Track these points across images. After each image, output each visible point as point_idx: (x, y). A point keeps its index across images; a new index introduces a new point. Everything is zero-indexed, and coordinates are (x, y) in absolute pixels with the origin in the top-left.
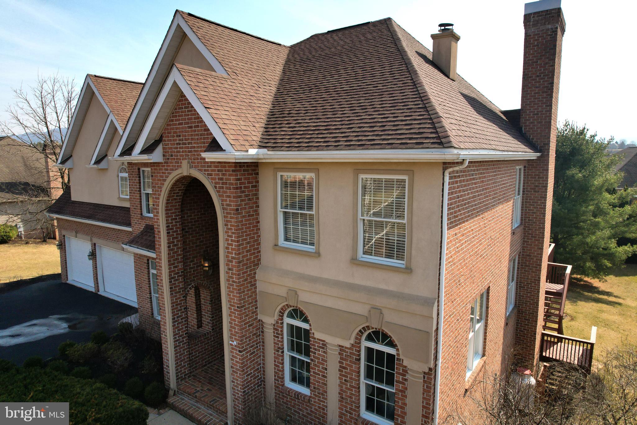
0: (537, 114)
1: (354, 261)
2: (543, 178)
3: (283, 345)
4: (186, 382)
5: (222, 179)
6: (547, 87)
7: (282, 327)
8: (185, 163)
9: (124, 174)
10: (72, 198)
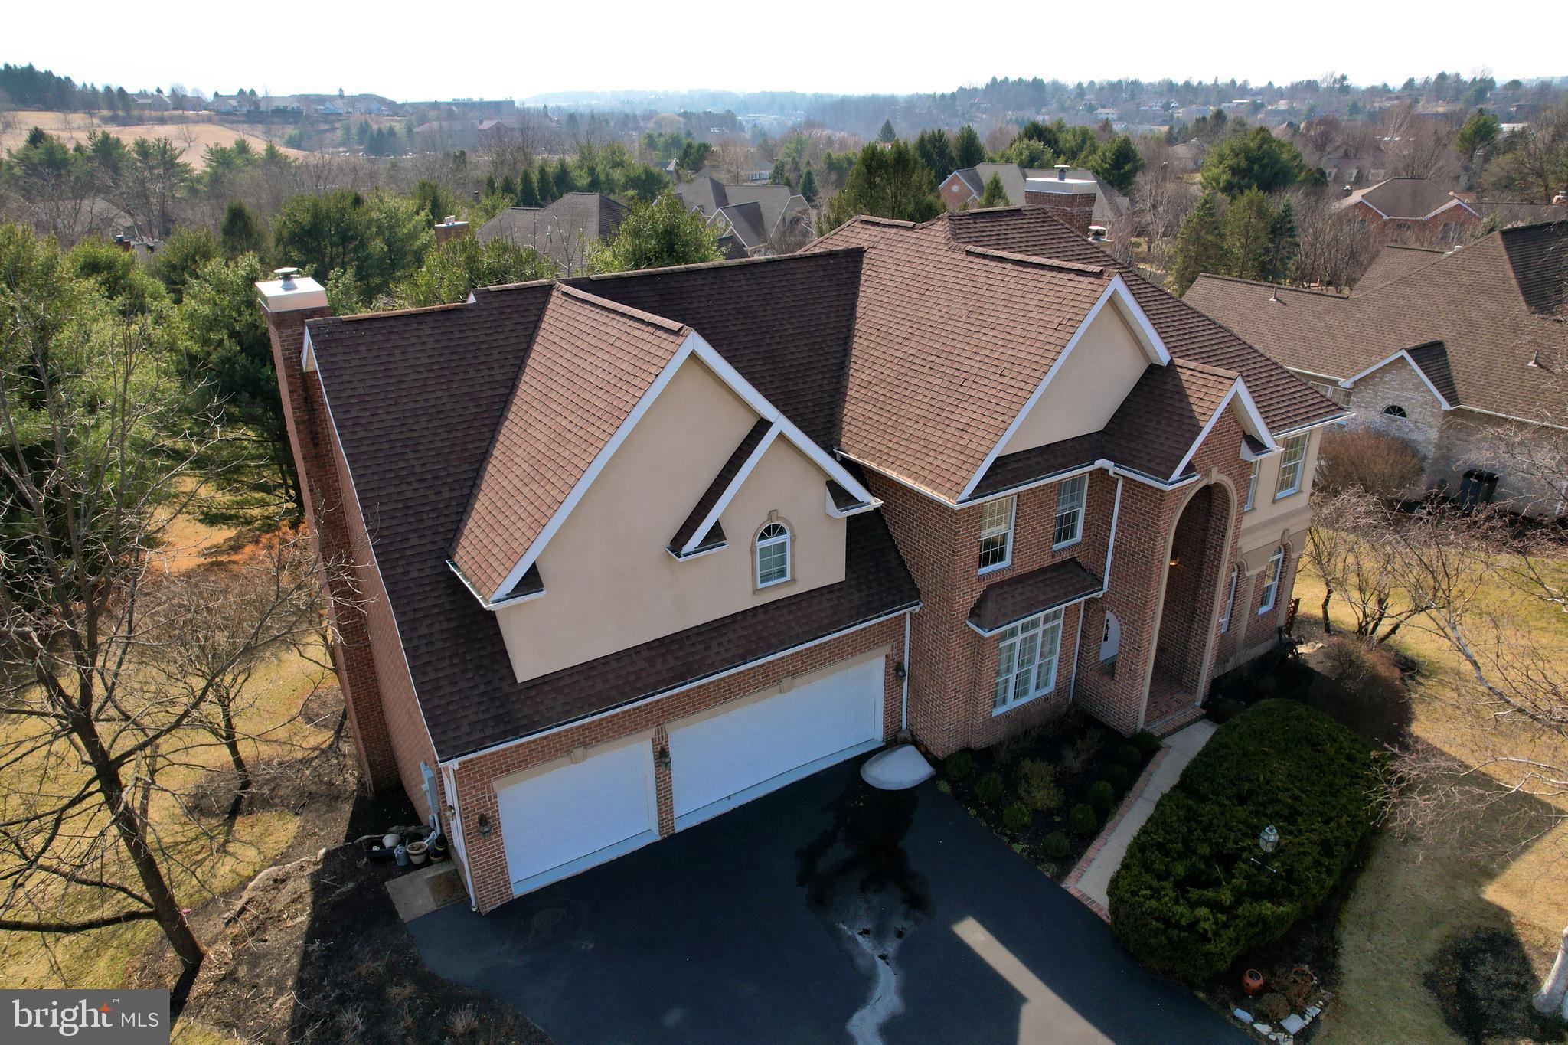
1: (1274, 501)
9: (773, 541)
10: (521, 678)
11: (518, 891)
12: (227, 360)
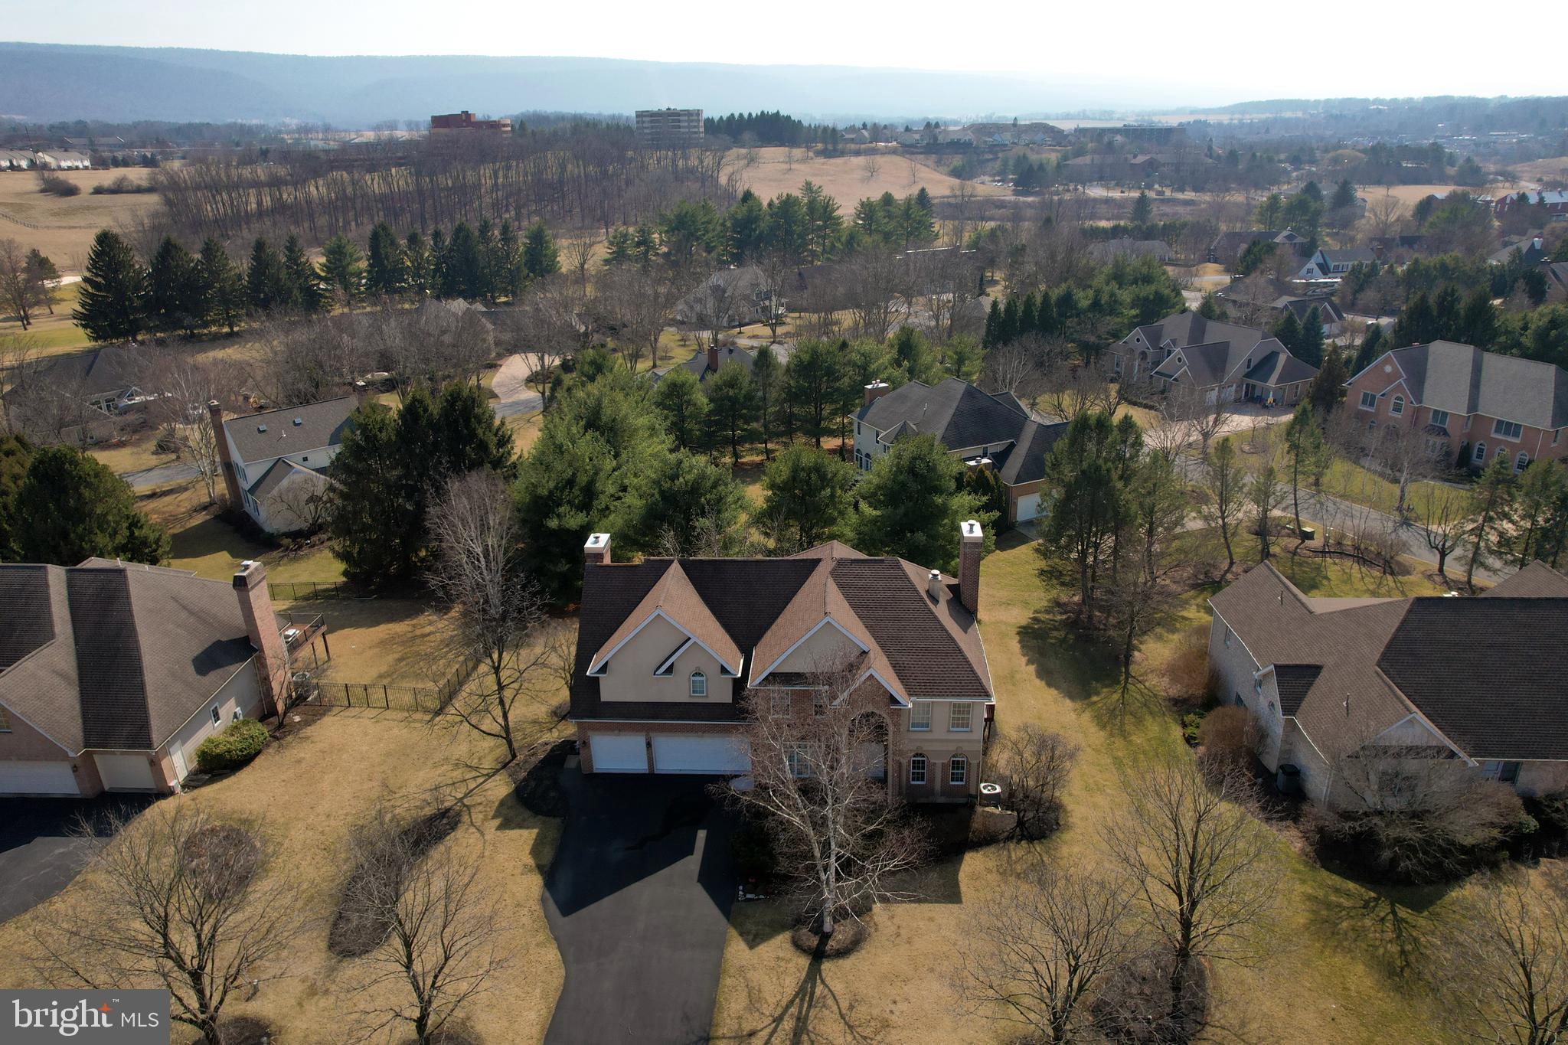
9: (698, 678)
10: (603, 699)
11: (595, 771)
12: (655, 504)
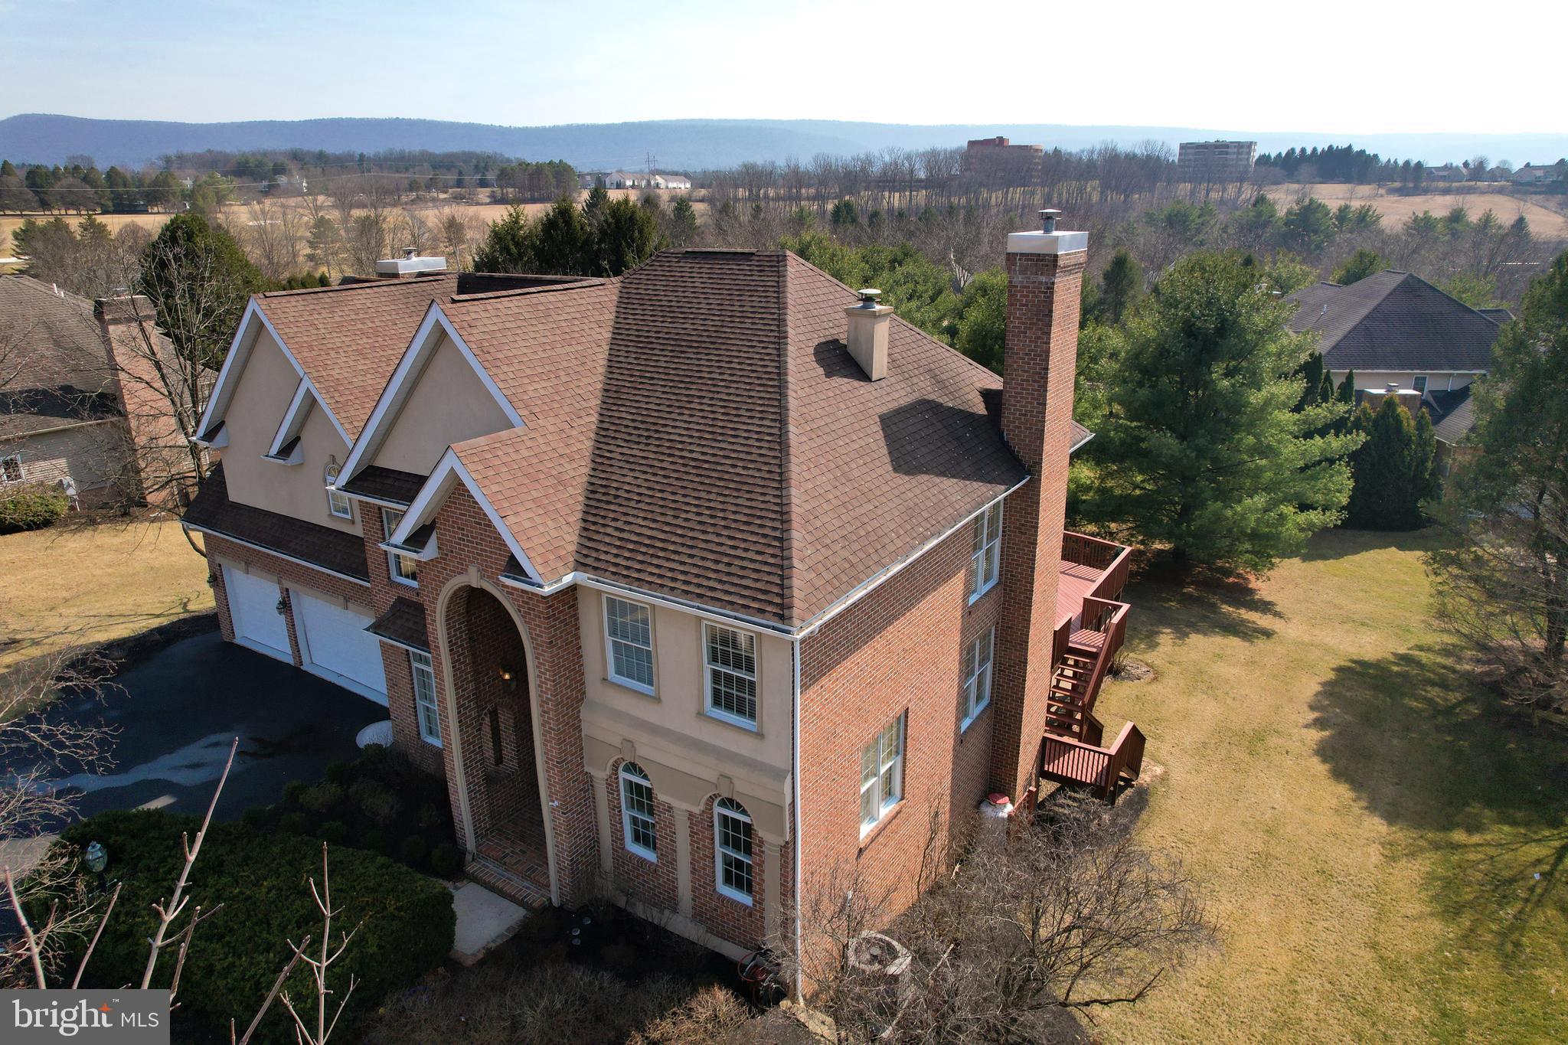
0: (1025, 415)
1: (701, 714)
2: (1031, 514)
3: (619, 803)
4: (489, 840)
5: (527, 603)
6: (1040, 373)
7: (617, 783)
8: (473, 570)
11: (238, 641)
